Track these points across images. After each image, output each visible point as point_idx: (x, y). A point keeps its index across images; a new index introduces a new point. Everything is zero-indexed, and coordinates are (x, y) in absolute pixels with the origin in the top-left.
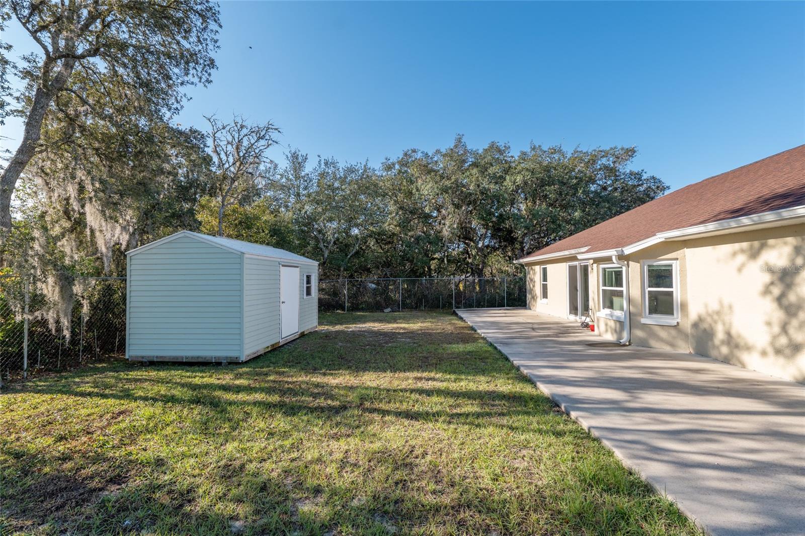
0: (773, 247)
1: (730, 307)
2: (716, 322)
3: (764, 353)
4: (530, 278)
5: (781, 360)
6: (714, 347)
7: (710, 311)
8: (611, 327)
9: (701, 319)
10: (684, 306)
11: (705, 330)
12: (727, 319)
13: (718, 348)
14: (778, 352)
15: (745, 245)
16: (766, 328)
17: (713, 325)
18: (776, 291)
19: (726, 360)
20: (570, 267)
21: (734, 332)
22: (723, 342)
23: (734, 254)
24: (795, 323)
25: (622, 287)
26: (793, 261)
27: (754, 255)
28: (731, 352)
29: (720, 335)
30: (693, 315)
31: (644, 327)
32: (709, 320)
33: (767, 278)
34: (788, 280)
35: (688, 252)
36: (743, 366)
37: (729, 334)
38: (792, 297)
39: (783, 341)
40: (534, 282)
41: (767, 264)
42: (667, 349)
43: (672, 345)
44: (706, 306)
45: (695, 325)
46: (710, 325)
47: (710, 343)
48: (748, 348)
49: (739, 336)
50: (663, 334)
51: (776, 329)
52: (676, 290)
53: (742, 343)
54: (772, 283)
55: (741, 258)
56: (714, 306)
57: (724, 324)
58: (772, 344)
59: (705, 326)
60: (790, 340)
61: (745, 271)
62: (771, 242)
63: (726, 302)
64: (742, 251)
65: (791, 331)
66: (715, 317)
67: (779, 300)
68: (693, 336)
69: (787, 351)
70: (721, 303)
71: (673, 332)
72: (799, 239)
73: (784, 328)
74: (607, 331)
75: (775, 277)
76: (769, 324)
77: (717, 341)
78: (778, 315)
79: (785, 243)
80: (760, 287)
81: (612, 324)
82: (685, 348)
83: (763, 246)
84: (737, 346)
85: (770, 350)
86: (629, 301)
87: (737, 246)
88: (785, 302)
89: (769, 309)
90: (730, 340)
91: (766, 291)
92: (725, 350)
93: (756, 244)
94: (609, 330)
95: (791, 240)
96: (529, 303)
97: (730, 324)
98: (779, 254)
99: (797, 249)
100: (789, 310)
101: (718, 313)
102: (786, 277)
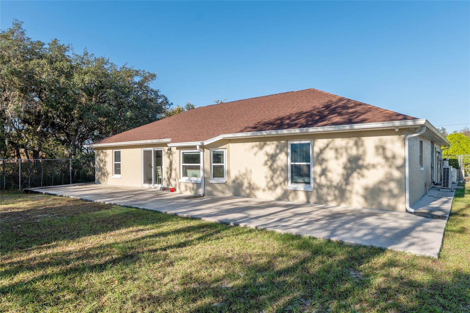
0: (269, 145)
1: (251, 171)
2: (244, 179)
3: (264, 190)
4: (99, 159)
5: (271, 192)
6: (243, 190)
7: (241, 174)
8: (189, 187)
9: (237, 178)
10: (228, 172)
11: (239, 183)
12: (249, 177)
13: (245, 191)
14: (270, 189)
15: (258, 143)
16: (264, 179)
17: (243, 180)
18: (269, 163)
19: (248, 196)
20: (145, 151)
21: (252, 183)
22: (247, 188)
23: (253, 147)
24: (276, 176)
25: (200, 163)
26: (275, 151)
27: (261, 148)
28: (251, 192)
29: (246, 185)
30: (233, 177)
31: (211, 185)
32: (241, 178)
33: (266, 158)
34: (274, 159)
35: (231, 145)
36: (256, 197)
37: (250, 184)
38: (275, 166)
39: (271, 184)
40: (105, 162)
41: (266, 152)
42: (221, 195)
43: (223, 192)
44: (239, 171)
45: (234, 182)
46: (241, 180)
47: (241, 189)
48: (258, 189)
49: (254, 184)
50: (219, 187)
51: (269, 179)
52: (225, 164)
53: (255, 187)
54: (268, 160)
55: (256, 149)
56: (243, 171)
57: (248, 179)
58: (267, 186)
59: (239, 181)
60: (274, 183)
61: (257, 155)
62: (268, 143)
63: (249, 169)
64: (256, 146)
65: (274, 179)
66: (244, 176)
67: (270, 167)
68: (233, 187)
69: (273, 188)
70: (246, 170)
71: (224, 186)
72: (278, 142)
73: (272, 179)
74: (186, 190)
75: (269, 157)
76: (266, 177)
77: (244, 188)
78: (270, 173)
79: (273, 144)
80: (263, 162)
81: (191, 185)
82: (229, 194)
83: (265, 144)
84: (253, 189)
85: (266, 189)
86: (204, 171)
87: (254, 144)
88: (272, 168)
89: (266, 171)
90: (251, 187)
91: (266, 164)
92: (248, 191)
93: (262, 143)
94: (188, 189)
95: (275, 142)
96: (99, 178)
97: (251, 179)
98: (271, 148)
99: (277, 146)
100: (274, 171)
101: (245, 174)
102: (273, 157)
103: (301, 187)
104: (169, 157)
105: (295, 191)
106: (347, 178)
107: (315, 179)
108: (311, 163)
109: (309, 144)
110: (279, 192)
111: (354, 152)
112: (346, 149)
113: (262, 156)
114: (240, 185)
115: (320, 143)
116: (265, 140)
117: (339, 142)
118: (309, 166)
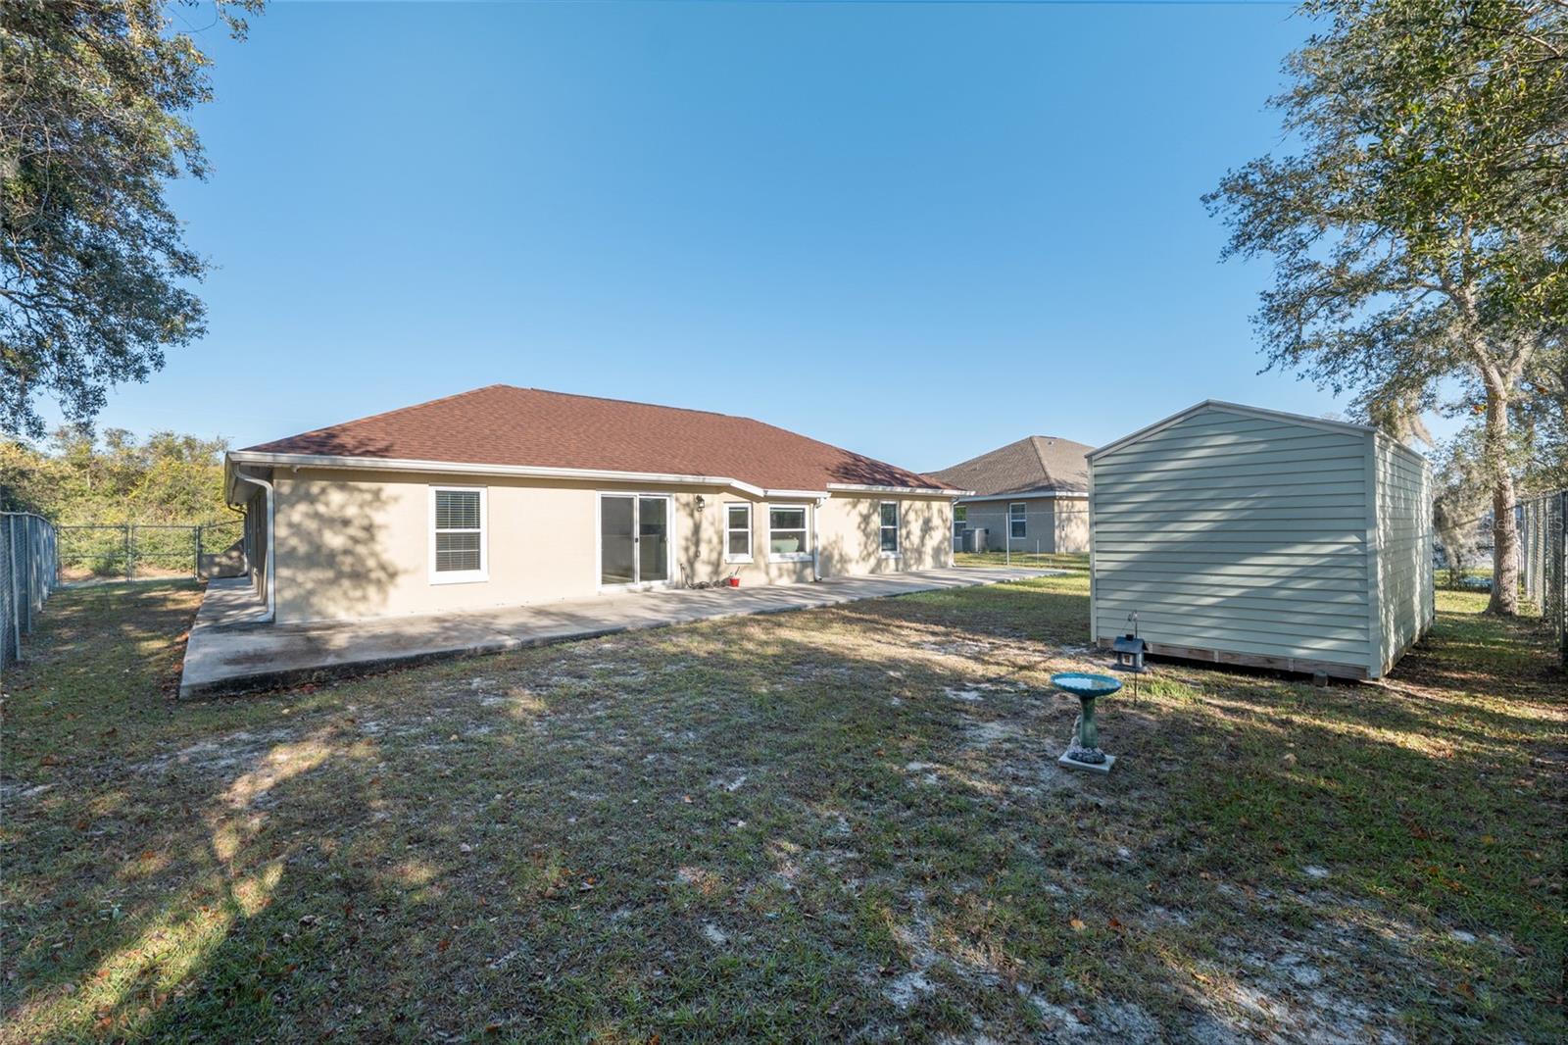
1: (842, 537)
2: (834, 549)
3: (857, 562)
5: (864, 563)
6: (832, 566)
7: (831, 542)
8: (788, 570)
9: (824, 549)
11: (827, 556)
12: (840, 545)
13: (835, 566)
14: (864, 559)
15: (851, 500)
18: (863, 526)
20: (604, 500)
23: (845, 504)
27: (854, 506)
29: (836, 557)
32: (830, 548)
37: (841, 555)
38: (868, 530)
44: (828, 538)
46: (831, 552)
48: (850, 561)
49: (846, 555)
51: (862, 547)
53: (848, 559)
54: (861, 522)
55: (849, 507)
56: (833, 538)
57: (839, 549)
58: (860, 556)
59: (828, 553)
60: (868, 551)
61: (851, 515)
62: (862, 499)
63: (840, 535)
64: (850, 503)
66: (834, 546)
67: (864, 531)
69: (867, 558)
70: (837, 535)
73: (866, 547)
74: (781, 576)
75: (863, 519)
76: (860, 545)
77: (834, 562)
78: (864, 539)
80: (857, 525)
83: (859, 501)
85: (860, 559)
87: (847, 500)
89: (860, 537)
90: (843, 560)
91: (859, 527)
92: (839, 566)
93: (856, 500)
94: (785, 573)
95: (869, 500)
98: (864, 506)
99: (871, 505)
100: (867, 535)
101: (835, 542)
102: (866, 519)
103: (892, 555)
104: (692, 515)
105: (887, 559)
106: (923, 538)
107: (901, 543)
108: (898, 527)
109: (895, 505)
110: (873, 561)
111: (926, 514)
112: (922, 511)
113: (855, 519)
114: (830, 558)
115: (906, 504)
116: (857, 496)
117: (919, 504)
118: (895, 530)
